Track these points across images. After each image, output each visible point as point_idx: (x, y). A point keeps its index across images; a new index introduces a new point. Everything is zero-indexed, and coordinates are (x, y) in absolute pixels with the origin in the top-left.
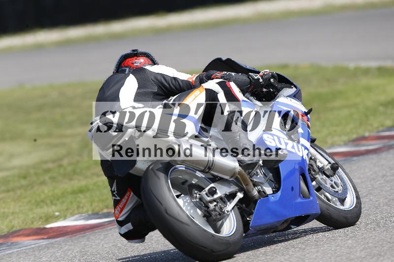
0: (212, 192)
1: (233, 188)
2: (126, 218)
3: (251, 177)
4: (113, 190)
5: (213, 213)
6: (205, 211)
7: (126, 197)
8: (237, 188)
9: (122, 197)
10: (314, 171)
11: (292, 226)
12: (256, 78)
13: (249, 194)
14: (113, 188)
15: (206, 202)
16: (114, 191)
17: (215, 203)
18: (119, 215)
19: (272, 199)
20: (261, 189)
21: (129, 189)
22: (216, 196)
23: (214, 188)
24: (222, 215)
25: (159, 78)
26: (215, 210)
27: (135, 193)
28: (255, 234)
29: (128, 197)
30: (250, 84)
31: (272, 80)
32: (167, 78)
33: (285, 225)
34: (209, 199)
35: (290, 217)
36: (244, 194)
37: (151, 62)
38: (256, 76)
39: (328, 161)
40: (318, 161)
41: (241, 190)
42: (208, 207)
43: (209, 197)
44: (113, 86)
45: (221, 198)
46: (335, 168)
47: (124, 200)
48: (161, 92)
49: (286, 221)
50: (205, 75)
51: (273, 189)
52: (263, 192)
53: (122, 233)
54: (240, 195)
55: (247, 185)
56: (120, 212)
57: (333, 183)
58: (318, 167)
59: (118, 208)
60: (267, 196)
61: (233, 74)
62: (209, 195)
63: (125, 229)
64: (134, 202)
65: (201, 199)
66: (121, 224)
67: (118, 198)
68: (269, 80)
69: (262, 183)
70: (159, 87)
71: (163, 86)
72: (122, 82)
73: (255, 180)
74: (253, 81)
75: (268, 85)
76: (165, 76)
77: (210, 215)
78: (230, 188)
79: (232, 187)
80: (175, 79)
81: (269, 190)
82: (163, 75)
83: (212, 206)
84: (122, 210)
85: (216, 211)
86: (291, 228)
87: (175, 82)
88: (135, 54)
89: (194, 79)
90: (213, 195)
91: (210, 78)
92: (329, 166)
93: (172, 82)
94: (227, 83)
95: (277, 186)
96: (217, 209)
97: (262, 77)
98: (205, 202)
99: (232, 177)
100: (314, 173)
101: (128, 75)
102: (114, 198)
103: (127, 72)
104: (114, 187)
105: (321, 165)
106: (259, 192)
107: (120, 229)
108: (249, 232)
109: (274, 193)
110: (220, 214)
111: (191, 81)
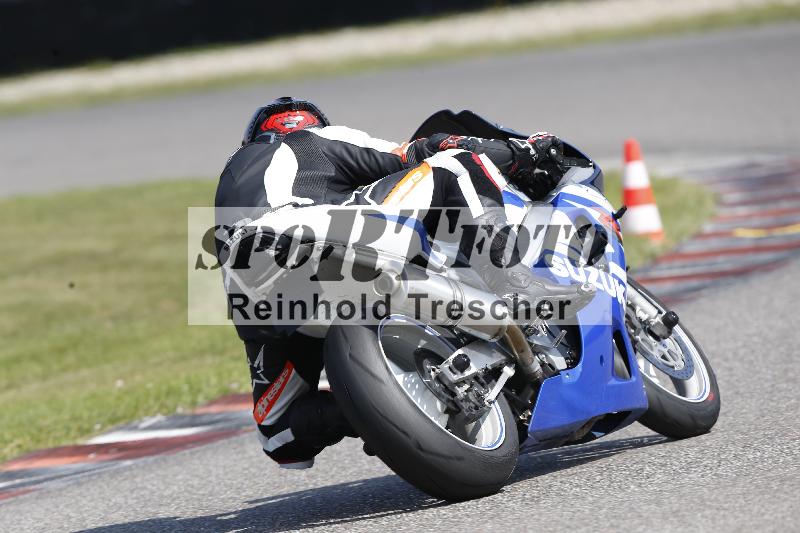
0: (461, 365)
1: (496, 359)
2: (279, 419)
3: (527, 336)
4: (255, 366)
5: (465, 406)
6: (448, 400)
7: (282, 380)
8: (504, 358)
9: (273, 378)
10: (634, 327)
11: (596, 433)
12: (523, 147)
13: (524, 368)
14: (257, 362)
15: (450, 383)
16: (259, 368)
17: (466, 387)
18: (264, 416)
19: (567, 378)
20: (545, 360)
21: (289, 363)
22: (467, 373)
23: (465, 356)
24: (480, 410)
25: (338, 149)
26: (466, 399)
27: (299, 372)
28: (536, 448)
29: (287, 379)
30: (513, 158)
31: (553, 151)
32: (353, 150)
33: (586, 431)
34: (455, 378)
35: (596, 414)
36: (515, 368)
37: (317, 121)
38: (523, 143)
39: (657, 308)
40: (638, 309)
41: (510, 361)
42: (454, 394)
43: (455, 373)
44: (249, 167)
45: (476, 377)
46: (670, 322)
47: (277, 386)
48: (342, 177)
49: (588, 423)
50: (425, 143)
51: (566, 359)
52: (550, 365)
53: (271, 449)
54: (509, 372)
55: (522, 351)
56: (268, 409)
57: (665, 351)
58: (640, 320)
59: (265, 402)
60: (558, 373)
61: (480, 140)
62: (455, 370)
63: (275, 443)
64: (296, 389)
65: (439, 379)
66: (268, 432)
67: (266, 382)
68: (548, 152)
69: (547, 349)
70: (339, 168)
71: (346, 166)
72: (266, 159)
73: (535, 342)
74: (518, 153)
75: (545, 160)
76: (349, 147)
77: (459, 409)
78: (491, 356)
79: (494, 354)
80: (368, 151)
81: (560, 362)
82: (345, 145)
83: (461, 391)
84: (271, 404)
85: (470, 401)
86: (595, 438)
87: (370, 158)
88: (287, 106)
89: (405, 151)
90: (462, 371)
91: (436, 148)
92: (658, 319)
93: (362, 157)
94: (474, 157)
95: (574, 354)
96: (471, 396)
97: (534, 144)
98: (447, 384)
99: (495, 336)
100: (633, 331)
101: (277, 146)
102: (255, 381)
103: (272, 142)
104: (260, 360)
105: (644, 317)
106: (543, 365)
107: (265, 443)
108: (527, 442)
109: (568, 368)
110: (476, 408)
111: (399, 154)
